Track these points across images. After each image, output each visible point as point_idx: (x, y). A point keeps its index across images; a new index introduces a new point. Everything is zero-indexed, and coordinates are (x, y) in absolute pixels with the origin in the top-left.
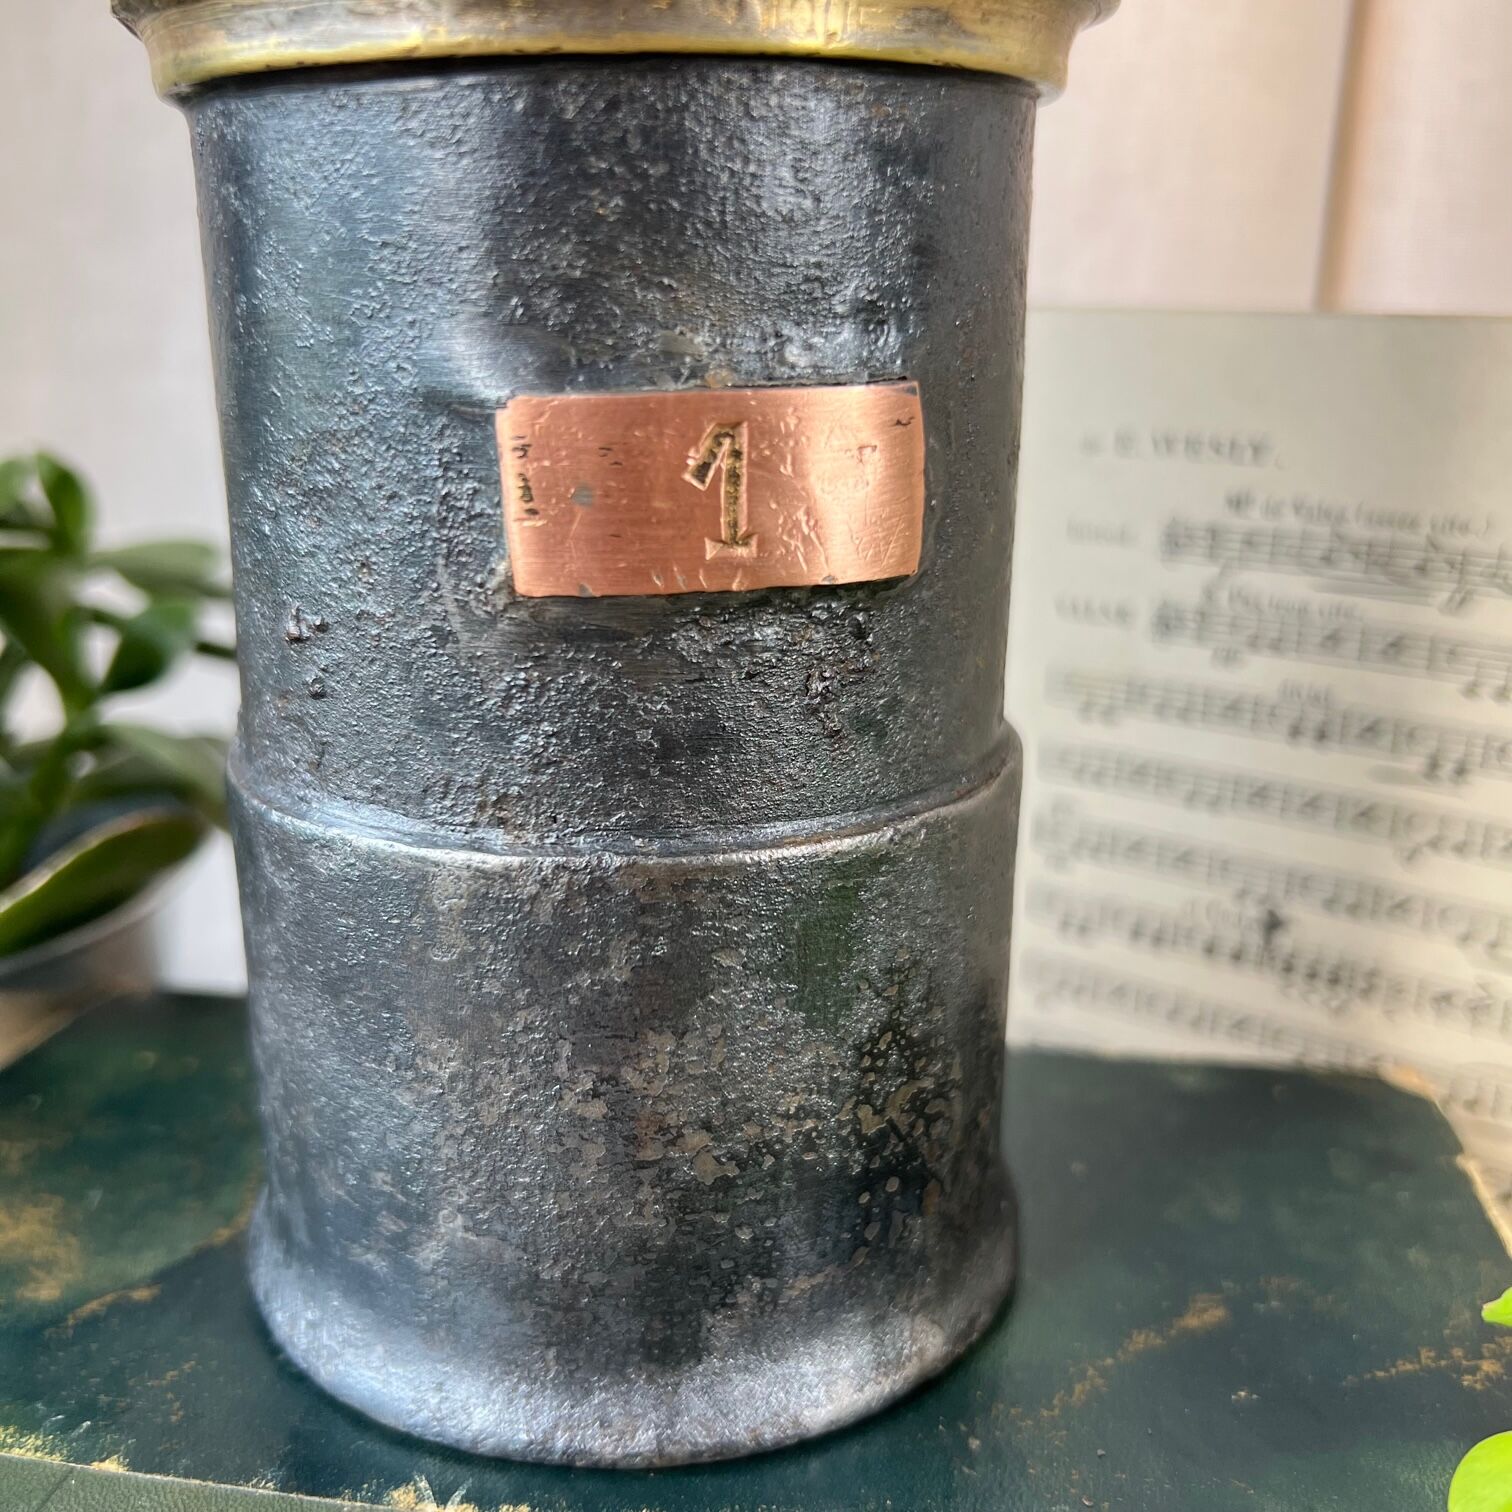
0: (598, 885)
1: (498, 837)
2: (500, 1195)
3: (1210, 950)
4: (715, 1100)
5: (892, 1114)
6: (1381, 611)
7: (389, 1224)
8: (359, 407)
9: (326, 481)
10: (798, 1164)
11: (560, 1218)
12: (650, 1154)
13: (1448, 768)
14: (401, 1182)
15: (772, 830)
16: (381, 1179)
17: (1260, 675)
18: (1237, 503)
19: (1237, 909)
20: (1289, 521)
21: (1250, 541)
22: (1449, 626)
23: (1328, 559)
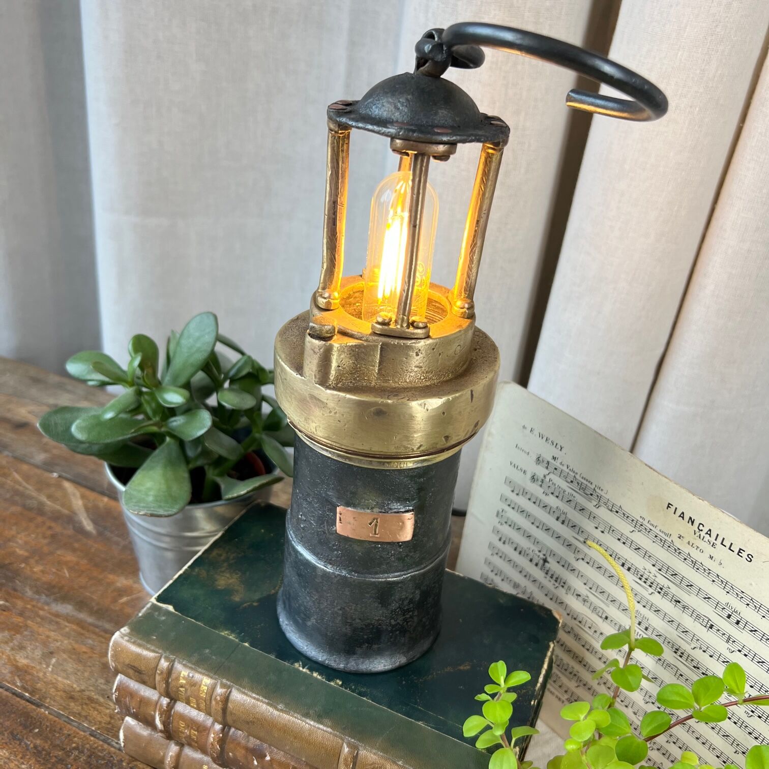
0: (345, 579)
2: (322, 619)
3: (531, 560)
4: (362, 616)
5: (398, 621)
6: (580, 499)
7: (303, 616)
10: (377, 627)
11: (332, 626)
12: (349, 621)
14: (306, 610)
16: (302, 608)
17: (552, 501)
18: (554, 458)
19: (538, 554)
20: (565, 468)
21: (556, 469)
22: (594, 510)
23: (572, 482)
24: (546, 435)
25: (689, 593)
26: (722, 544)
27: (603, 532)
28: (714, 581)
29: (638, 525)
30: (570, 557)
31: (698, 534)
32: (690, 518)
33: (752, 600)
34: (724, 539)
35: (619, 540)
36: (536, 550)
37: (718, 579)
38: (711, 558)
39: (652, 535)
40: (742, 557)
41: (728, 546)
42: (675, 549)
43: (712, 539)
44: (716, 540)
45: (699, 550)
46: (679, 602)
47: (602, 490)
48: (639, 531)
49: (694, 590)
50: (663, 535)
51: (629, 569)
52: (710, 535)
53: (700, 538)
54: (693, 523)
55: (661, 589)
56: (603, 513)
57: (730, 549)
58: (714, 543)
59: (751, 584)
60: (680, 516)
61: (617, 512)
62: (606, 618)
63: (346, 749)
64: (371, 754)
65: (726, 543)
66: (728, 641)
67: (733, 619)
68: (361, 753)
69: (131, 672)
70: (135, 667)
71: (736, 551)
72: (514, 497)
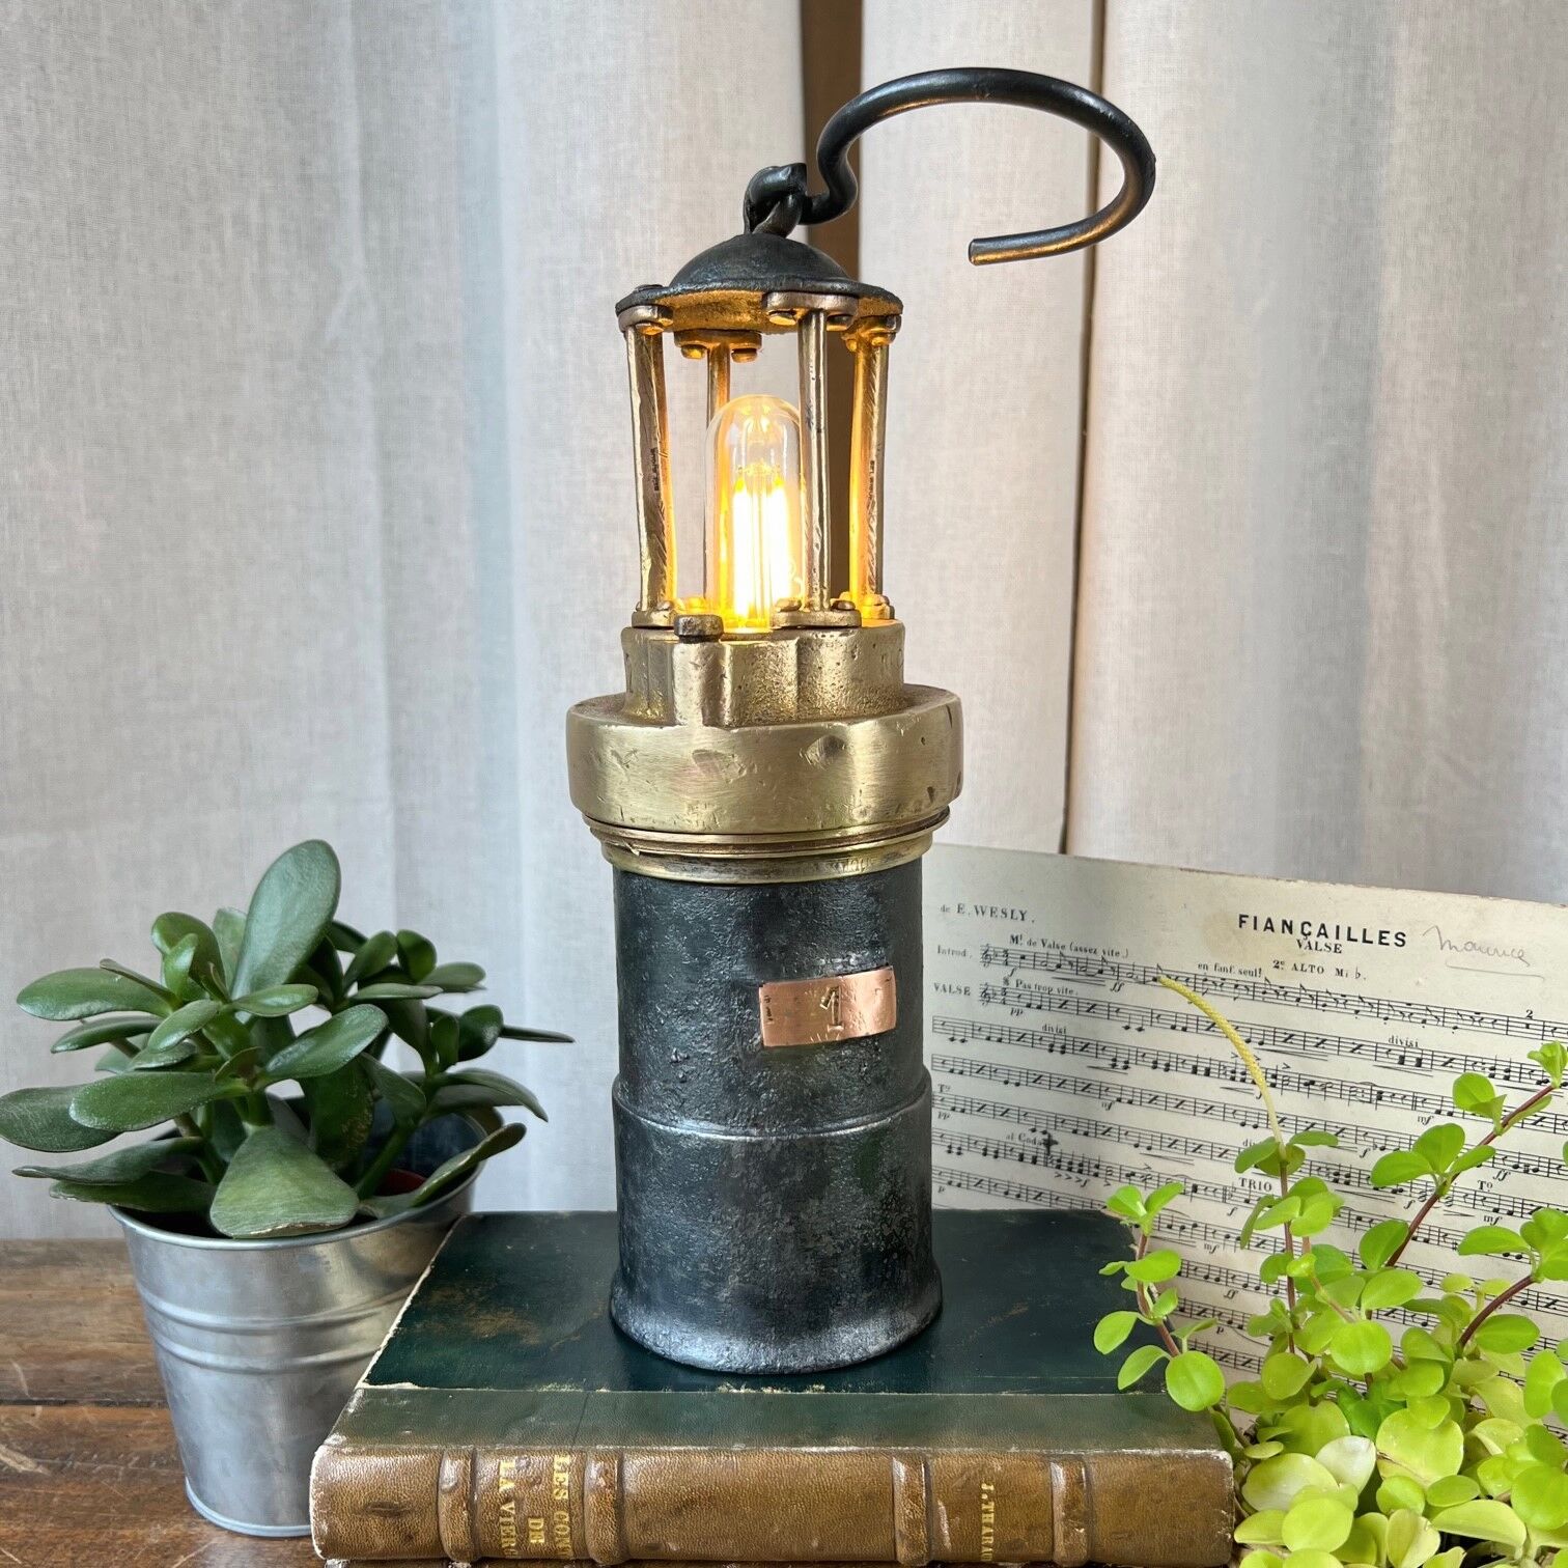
0: (792, 1144)
1: (754, 1131)
2: (754, 1266)
3: (1021, 1158)
4: (833, 1224)
5: (894, 1227)
6: (1083, 991)
7: (706, 1284)
8: (707, 984)
9: (693, 1008)
10: (862, 1247)
11: (777, 1273)
12: (810, 1246)
13: (1120, 1065)
14: (713, 1266)
15: (848, 1122)
16: (703, 1267)
17: (1032, 1020)
18: (1015, 939)
19: (1031, 1136)
20: (1039, 948)
21: (1023, 957)
22: (1115, 998)
23: (1059, 966)
24: (988, 904)
25: (1324, 1057)
26: (1349, 939)
27: (1140, 1030)
28: (1357, 1012)
29: (1200, 983)
30: (1093, 1109)
31: (1305, 944)
32: (1284, 922)
33: (1427, 1010)
34: (1349, 929)
35: (1173, 1028)
36: (1025, 1130)
37: (1362, 1004)
38: (1340, 972)
39: (1228, 988)
40: (1387, 944)
41: (1360, 939)
42: (1276, 991)
43: (1332, 940)
44: (1337, 938)
45: (1315, 970)
46: (1313, 1083)
47: (1117, 954)
48: (1203, 994)
49: (1331, 1047)
50: (1248, 978)
51: (1208, 1073)
52: (1325, 935)
53: (1310, 948)
54: (1290, 928)
55: (1275, 1077)
56: (1133, 995)
57: (1365, 941)
58: (1336, 945)
59: (1418, 983)
60: (1266, 928)
61: (1156, 979)
62: (1195, 1188)
63: (901, 1470)
64: (953, 1457)
65: (1357, 934)
66: (1414, 1107)
67: (1411, 1061)
68: (934, 1463)
69: (374, 1523)
70: (382, 1505)
71: (1376, 939)
72: (957, 1050)
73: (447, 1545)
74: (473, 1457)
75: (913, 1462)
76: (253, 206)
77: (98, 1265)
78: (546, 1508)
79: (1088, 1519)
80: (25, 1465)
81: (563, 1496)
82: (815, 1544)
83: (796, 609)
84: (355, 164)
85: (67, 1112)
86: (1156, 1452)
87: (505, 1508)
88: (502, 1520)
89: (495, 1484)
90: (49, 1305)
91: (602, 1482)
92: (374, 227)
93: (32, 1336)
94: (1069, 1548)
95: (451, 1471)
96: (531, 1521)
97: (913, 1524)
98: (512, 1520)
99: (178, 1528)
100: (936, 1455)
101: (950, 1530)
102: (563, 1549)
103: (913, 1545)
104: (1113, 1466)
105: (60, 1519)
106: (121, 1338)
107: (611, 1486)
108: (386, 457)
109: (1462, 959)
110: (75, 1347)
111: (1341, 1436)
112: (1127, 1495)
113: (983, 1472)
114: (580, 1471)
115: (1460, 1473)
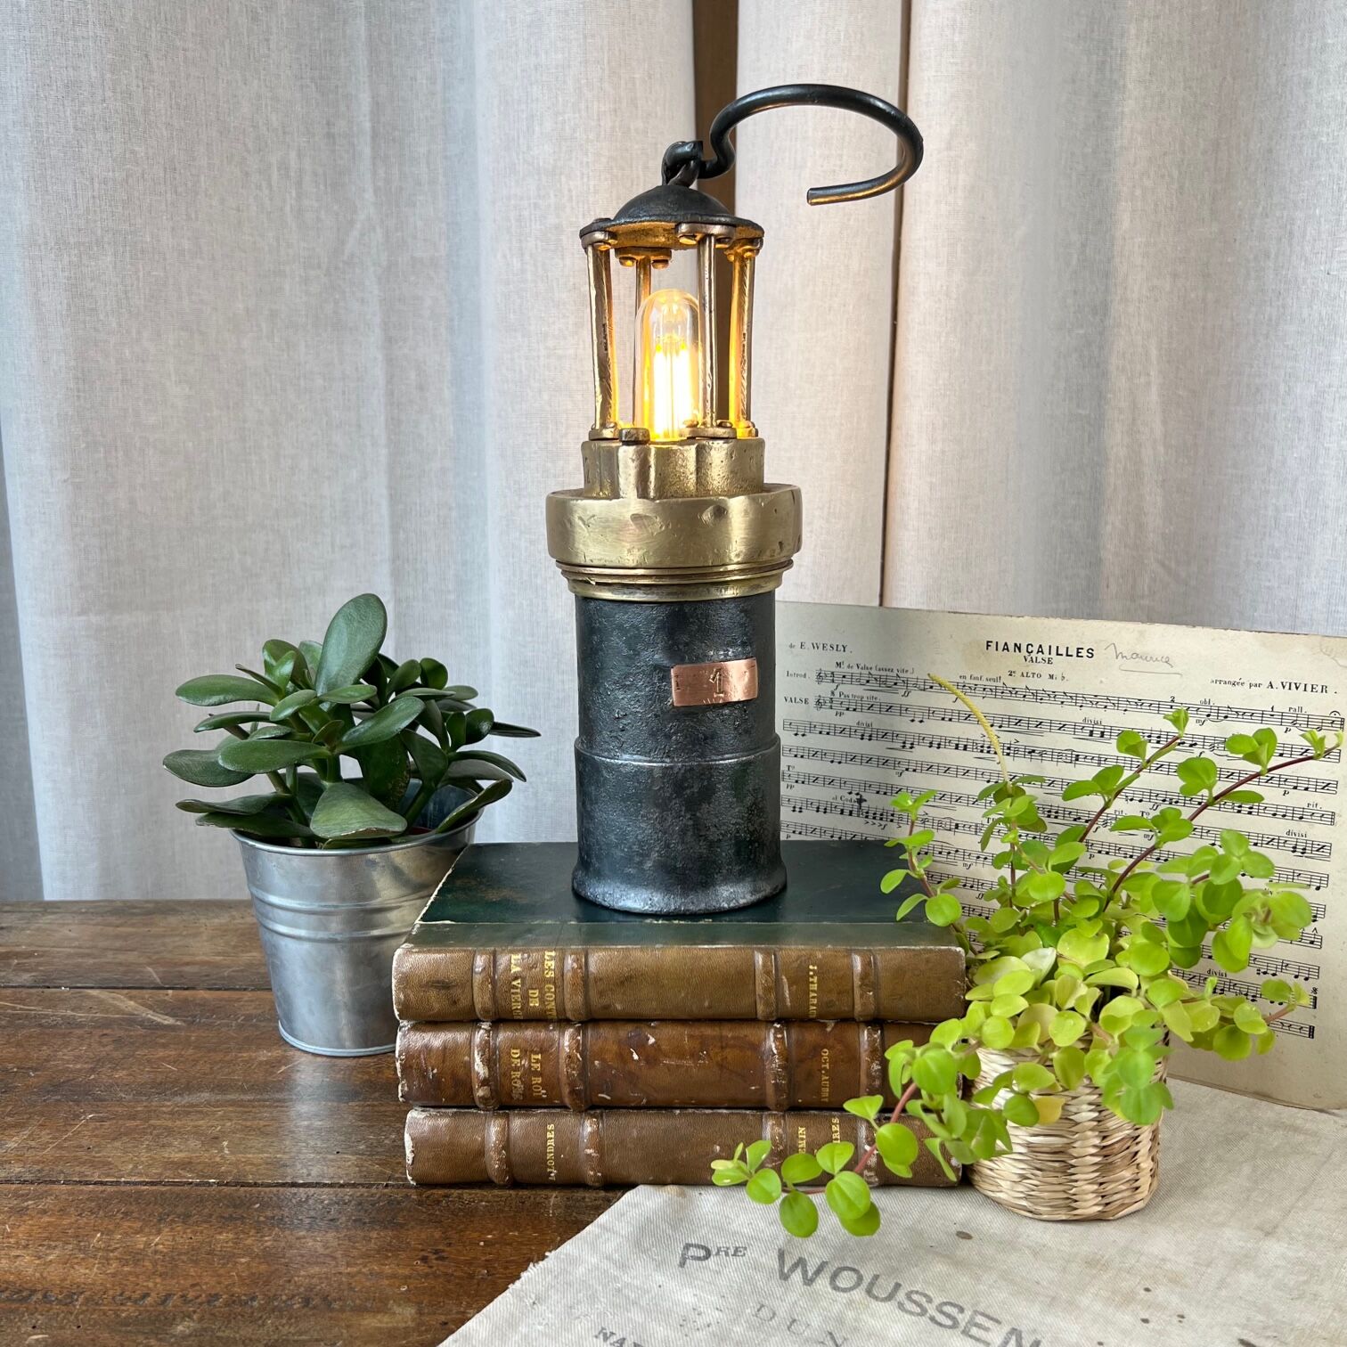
0: (692, 769)
1: (668, 760)
2: (667, 846)
3: (842, 812)
4: (717, 820)
5: (756, 826)
6: (884, 697)
7: (637, 859)
8: (638, 668)
9: (628, 683)
10: (735, 837)
11: (682, 850)
12: (703, 833)
13: (908, 746)
14: (641, 847)
15: (727, 756)
16: (635, 848)
17: (850, 719)
18: (839, 665)
19: (849, 797)
20: (855, 670)
21: (844, 677)
22: (905, 701)
23: (868, 681)
24: (820, 642)
25: (1041, 734)
26: (1057, 654)
27: (921, 721)
28: (1063, 703)
29: (961, 687)
30: (891, 777)
31: (1029, 659)
32: (1016, 645)
33: (1108, 699)
34: (1057, 648)
35: (943, 719)
36: (845, 793)
37: (1065, 697)
38: (1051, 677)
39: (979, 691)
40: (1082, 657)
41: (1065, 653)
42: (1010, 691)
43: (1046, 656)
44: (1050, 654)
45: (1035, 676)
46: (1034, 751)
47: (906, 671)
48: (963, 695)
49: (1045, 727)
50: (992, 683)
51: (965, 748)
52: (1042, 651)
53: (1032, 661)
54: (1019, 649)
55: (1009, 748)
56: (917, 699)
57: (1067, 655)
58: (1049, 659)
59: (1101, 681)
60: (1004, 649)
61: (931, 687)
62: (957, 826)
63: (759, 959)
64: (792, 950)
65: (1062, 651)
66: (1099, 764)
67: (1097, 734)
68: (779, 954)
69: (433, 994)
70: (438, 982)
71: (1075, 654)
72: (799, 741)
73: (478, 1007)
74: (494, 954)
75: (767, 953)
76: (293, 155)
77: (193, 914)
78: (540, 982)
79: (875, 986)
80: (169, 1021)
81: (551, 975)
82: (706, 1004)
83: (695, 426)
84: (367, 125)
85: (217, 762)
86: (918, 948)
87: (514, 983)
88: (512, 991)
89: (508, 968)
90: (164, 936)
91: (575, 965)
92: (381, 172)
93: (157, 953)
94: (864, 1005)
95: (480, 962)
96: (530, 991)
97: (767, 990)
98: (518, 991)
99: (276, 1053)
100: (781, 949)
101: (790, 994)
102: (550, 1010)
103: (767, 1004)
104: (889, 956)
105: (195, 1048)
106: (219, 954)
107: (581, 968)
108: (389, 341)
109: (1130, 664)
110: (187, 959)
111: (1038, 948)
112: (899, 972)
113: (810, 959)
114: (561, 961)
115: (1108, 958)
